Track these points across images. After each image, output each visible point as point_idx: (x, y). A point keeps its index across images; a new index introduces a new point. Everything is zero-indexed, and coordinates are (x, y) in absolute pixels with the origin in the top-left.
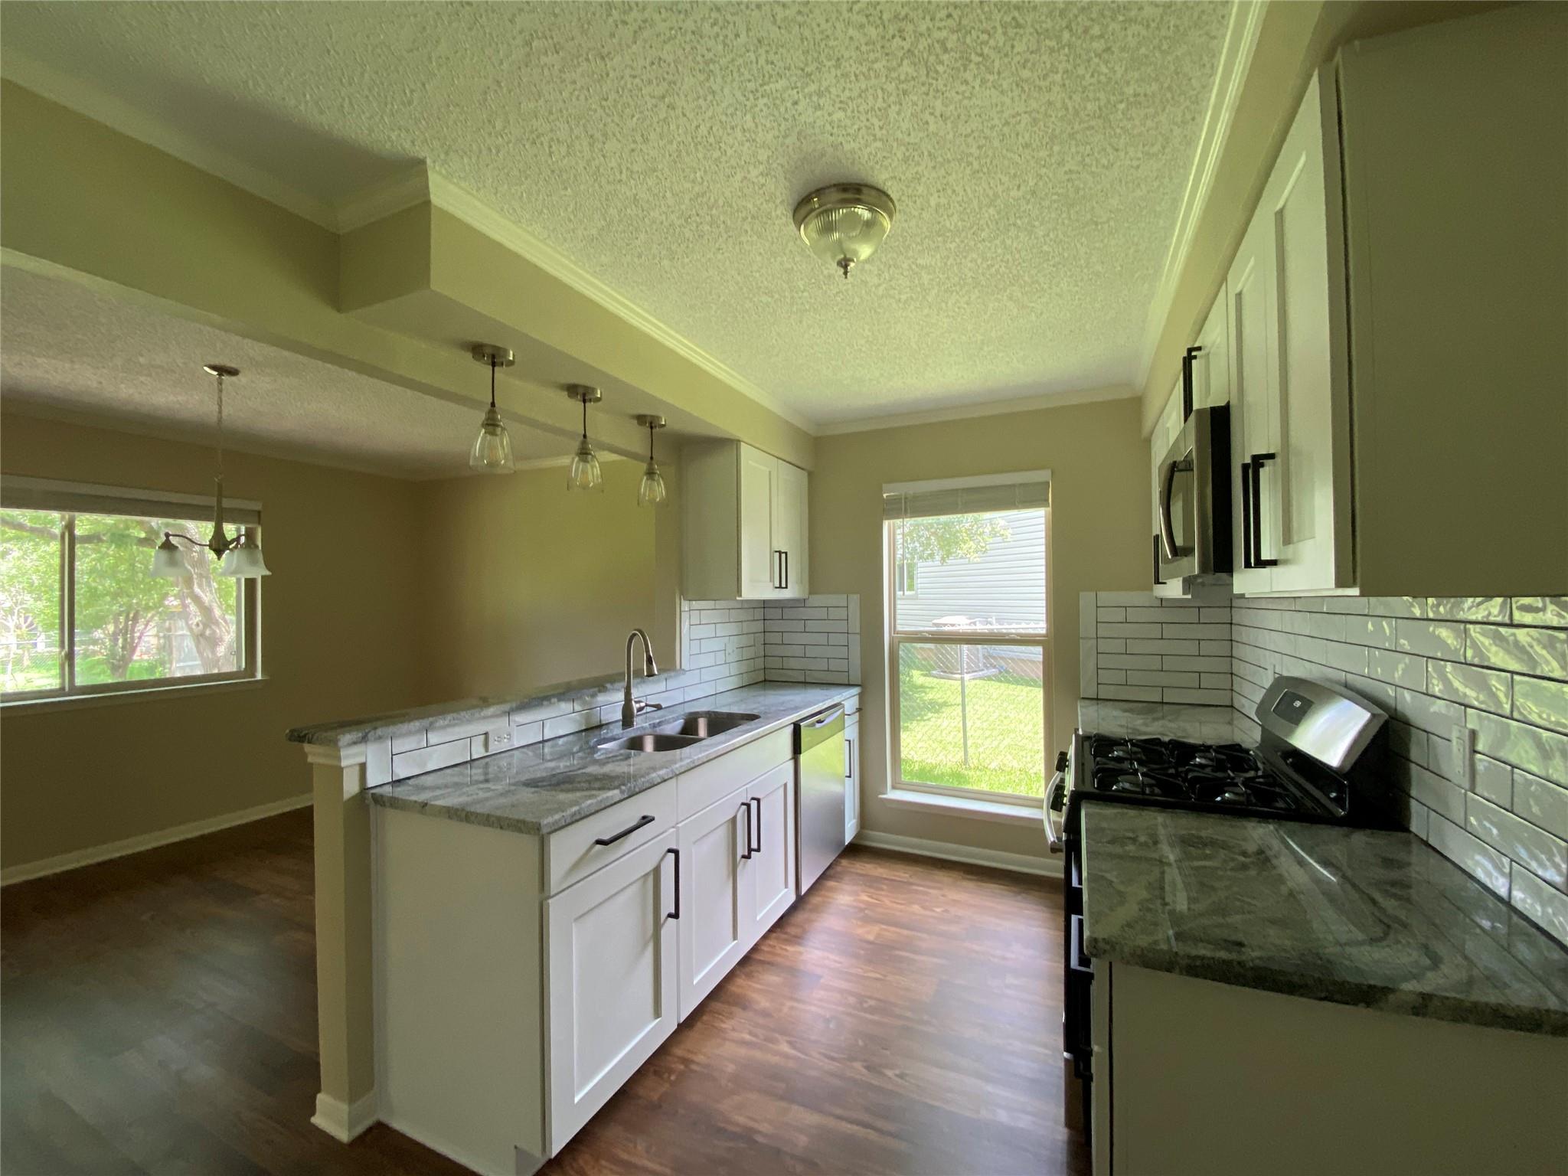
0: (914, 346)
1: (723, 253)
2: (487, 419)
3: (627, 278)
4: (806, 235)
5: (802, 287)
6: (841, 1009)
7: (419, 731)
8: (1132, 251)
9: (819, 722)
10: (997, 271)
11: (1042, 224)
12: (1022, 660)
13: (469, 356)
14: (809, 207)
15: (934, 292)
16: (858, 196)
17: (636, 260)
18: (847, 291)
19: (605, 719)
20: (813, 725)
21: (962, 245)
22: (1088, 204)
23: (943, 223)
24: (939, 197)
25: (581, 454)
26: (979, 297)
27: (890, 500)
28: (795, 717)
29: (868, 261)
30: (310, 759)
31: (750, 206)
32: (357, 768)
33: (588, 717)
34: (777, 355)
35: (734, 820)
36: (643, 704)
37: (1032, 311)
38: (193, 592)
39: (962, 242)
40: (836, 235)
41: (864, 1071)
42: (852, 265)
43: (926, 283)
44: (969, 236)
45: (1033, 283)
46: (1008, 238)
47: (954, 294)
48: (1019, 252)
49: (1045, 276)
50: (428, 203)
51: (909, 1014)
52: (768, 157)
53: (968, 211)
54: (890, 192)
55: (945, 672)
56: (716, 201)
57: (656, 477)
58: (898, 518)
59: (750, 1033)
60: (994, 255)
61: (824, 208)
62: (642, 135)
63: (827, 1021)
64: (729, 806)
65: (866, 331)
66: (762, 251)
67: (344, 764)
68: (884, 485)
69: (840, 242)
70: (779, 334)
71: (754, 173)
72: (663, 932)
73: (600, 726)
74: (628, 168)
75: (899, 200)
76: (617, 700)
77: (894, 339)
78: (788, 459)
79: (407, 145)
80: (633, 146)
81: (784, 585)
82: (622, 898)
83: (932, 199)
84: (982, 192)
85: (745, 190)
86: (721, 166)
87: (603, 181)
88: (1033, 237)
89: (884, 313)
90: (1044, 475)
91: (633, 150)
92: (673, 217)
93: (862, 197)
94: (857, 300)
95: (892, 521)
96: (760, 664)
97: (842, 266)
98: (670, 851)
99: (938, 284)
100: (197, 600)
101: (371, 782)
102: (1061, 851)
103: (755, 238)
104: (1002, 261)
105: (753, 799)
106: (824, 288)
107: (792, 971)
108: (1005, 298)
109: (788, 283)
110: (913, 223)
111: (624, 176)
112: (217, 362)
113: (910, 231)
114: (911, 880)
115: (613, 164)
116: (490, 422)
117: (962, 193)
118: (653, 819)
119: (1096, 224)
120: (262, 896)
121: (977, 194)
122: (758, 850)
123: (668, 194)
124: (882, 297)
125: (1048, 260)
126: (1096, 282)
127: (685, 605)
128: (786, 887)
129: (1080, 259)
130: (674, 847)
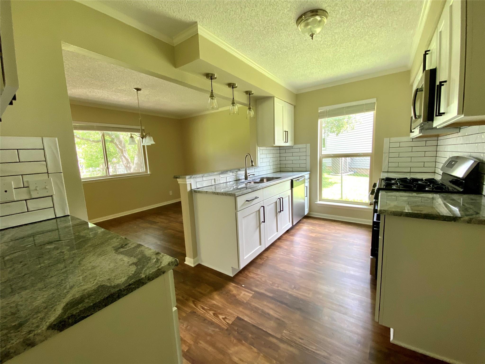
0: (331, 60)
1: (274, 37)
2: (211, 95)
3: (245, 49)
4: (301, 27)
5: (297, 45)
6: (307, 250)
7: (201, 177)
8: (407, 19)
9: (298, 180)
10: (361, 31)
11: (376, 14)
12: (363, 169)
13: (205, 77)
14: (301, 19)
15: (339, 41)
16: (316, 13)
17: (249, 43)
18: (311, 44)
19: (240, 178)
20: (296, 180)
21: (349, 24)
22: (392, 6)
23: (343, 18)
24: (342, 10)
25: (233, 104)
26: (354, 41)
27: (320, 113)
28: (291, 178)
29: (319, 33)
30: (179, 183)
31: (284, 21)
32: (190, 184)
33: (236, 177)
34: (287, 68)
35: (276, 202)
36: (250, 174)
37: (372, 43)
38: (123, 155)
39: (349, 23)
40: (309, 27)
41: (314, 262)
42: (314, 35)
43: (336, 38)
44: (352, 21)
45: (373, 34)
46: (365, 20)
47: (346, 41)
48: (368, 24)
49: (377, 31)
50: (198, 34)
51: (325, 252)
52: (291, 5)
53: (352, 13)
54: (327, 11)
55: (336, 173)
56: (274, 21)
57: (251, 110)
58: (324, 118)
59: (283, 253)
60: (360, 26)
61: (306, 19)
62: (255, 5)
63: (303, 252)
64: (275, 199)
65: (316, 56)
66: (286, 35)
67: (187, 183)
68: (319, 108)
69: (310, 29)
70: (288, 61)
71: (286, 11)
72: (261, 225)
73: (239, 180)
74: (250, 16)
75: (330, 13)
76: (243, 173)
77: (325, 58)
78: (289, 102)
79: (193, 18)
80: (253, 9)
81: (287, 141)
82: (252, 215)
83: (340, 11)
84: (357, 6)
85: (283, 17)
86: (276, 10)
87: (243, 20)
88: (373, 18)
89: (322, 50)
90: (374, 100)
91: (252, 10)
92: (261, 28)
93: (318, 13)
94: (314, 47)
95: (321, 120)
96: (279, 166)
97: (311, 36)
98: (262, 206)
99: (340, 38)
100: (124, 157)
101: (193, 188)
102: (373, 204)
103: (284, 31)
104: (362, 28)
105: (281, 198)
106: (304, 44)
107: (292, 241)
108: (363, 40)
109: (293, 44)
110: (334, 19)
111: (249, 18)
112: (136, 87)
113: (332, 22)
114: (325, 224)
115: (246, 15)
116: (212, 96)
117: (350, 7)
118: (258, 197)
119: (395, 12)
120: (159, 223)
121: (355, 7)
122: (283, 211)
123: (260, 21)
124: (322, 44)
125: (378, 26)
126: (394, 31)
127: (258, 148)
128: (290, 222)
129: (389, 24)
130: (263, 206)
